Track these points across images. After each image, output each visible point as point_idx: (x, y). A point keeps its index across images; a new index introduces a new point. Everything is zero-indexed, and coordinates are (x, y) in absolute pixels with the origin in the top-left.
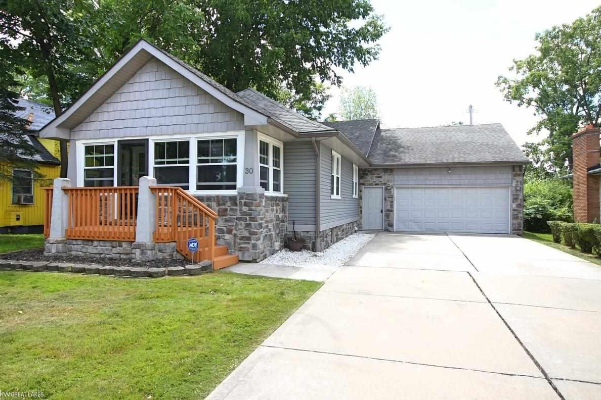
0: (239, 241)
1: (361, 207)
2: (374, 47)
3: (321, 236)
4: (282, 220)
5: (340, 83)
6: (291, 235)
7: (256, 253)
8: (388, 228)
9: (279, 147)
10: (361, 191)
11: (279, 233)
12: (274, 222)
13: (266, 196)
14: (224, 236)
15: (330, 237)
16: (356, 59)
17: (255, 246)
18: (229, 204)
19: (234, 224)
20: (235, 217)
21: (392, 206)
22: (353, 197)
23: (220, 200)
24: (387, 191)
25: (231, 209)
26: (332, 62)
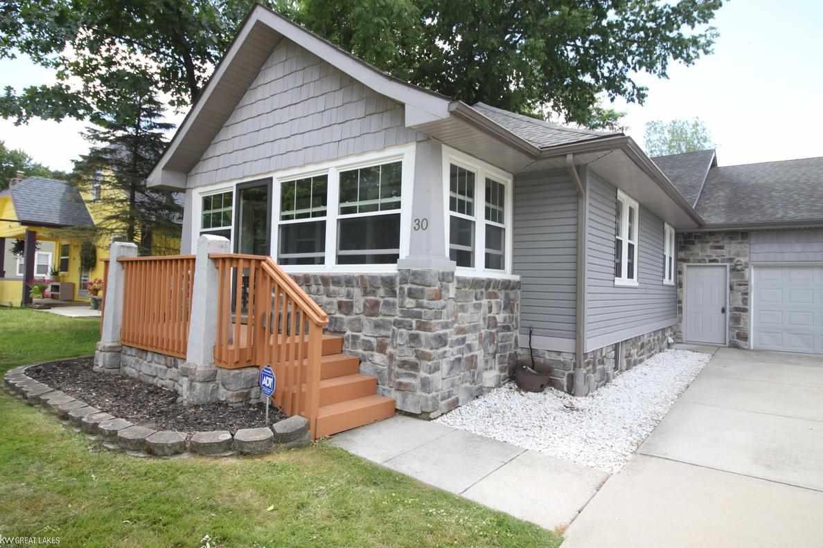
0: (397, 369)
1: (680, 302)
2: (703, 33)
3: (588, 364)
4: (504, 327)
5: (643, 98)
6: (523, 355)
7: (427, 399)
8: (737, 340)
9: (502, 183)
10: (680, 273)
11: (496, 352)
12: (483, 331)
13: (457, 278)
14: (372, 356)
15: (613, 361)
16: (670, 59)
17: (425, 384)
18: (381, 292)
19: (390, 333)
20: (392, 319)
21: (745, 301)
22: (664, 283)
23: (367, 285)
24: (735, 272)
25: (387, 304)
26: (629, 66)
